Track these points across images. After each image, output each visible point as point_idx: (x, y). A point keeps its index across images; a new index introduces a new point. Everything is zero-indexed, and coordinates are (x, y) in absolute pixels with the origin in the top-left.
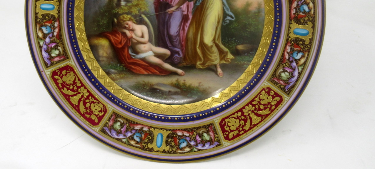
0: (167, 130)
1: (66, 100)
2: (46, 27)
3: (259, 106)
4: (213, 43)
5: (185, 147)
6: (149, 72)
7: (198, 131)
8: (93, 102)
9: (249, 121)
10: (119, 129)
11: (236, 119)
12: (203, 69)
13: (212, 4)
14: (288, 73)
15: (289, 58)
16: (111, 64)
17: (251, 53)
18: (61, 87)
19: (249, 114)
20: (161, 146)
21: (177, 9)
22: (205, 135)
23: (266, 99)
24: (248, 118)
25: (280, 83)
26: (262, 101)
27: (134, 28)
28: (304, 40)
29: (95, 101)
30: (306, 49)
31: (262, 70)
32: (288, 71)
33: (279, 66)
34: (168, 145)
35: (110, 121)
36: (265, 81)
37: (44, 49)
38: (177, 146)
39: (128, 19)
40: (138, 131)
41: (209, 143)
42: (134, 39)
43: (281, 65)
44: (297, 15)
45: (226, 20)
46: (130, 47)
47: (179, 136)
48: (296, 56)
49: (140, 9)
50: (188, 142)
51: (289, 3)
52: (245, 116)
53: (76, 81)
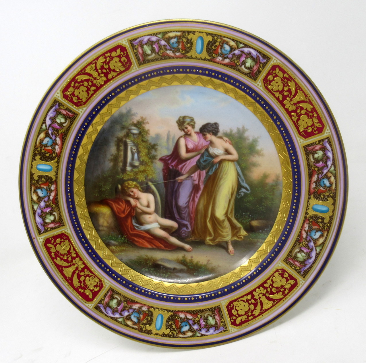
0: (168, 311)
1: (59, 272)
2: (42, 189)
3: (271, 289)
4: (225, 217)
5: (187, 331)
6: (153, 245)
7: (202, 314)
8: (88, 276)
9: (259, 305)
10: (115, 307)
11: (246, 302)
12: (213, 245)
13: (225, 174)
14: (305, 253)
15: (307, 237)
16: (112, 235)
17: (266, 229)
18: (54, 256)
19: (260, 298)
20: (160, 328)
21: (187, 177)
22: (210, 318)
23: (279, 281)
24: (259, 301)
25: (296, 265)
26: (274, 283)
27: (139, 196)
28: (324, 218)
29: (91, 274)
30: (326, 228)
31: (276, 250)
32: (305, 251)
33: (296, 246)
34: (169, 327)
35: (106, 297)
36: (280, 262)
37: (38, 213)
38: (178, 330)
39: (134, 186)
40: (136, 310)
41: (214, 328)
42: (139, 208)
43: (298, 244)
44: (316, 190)
45: (240, 192)
46: (134, 217)
47: (181, 318)
48: (314, 235)
49: (147, 176)
50: (191, 326)
51: (309, 176)
52: (255, 300)
53: (71, 251)
